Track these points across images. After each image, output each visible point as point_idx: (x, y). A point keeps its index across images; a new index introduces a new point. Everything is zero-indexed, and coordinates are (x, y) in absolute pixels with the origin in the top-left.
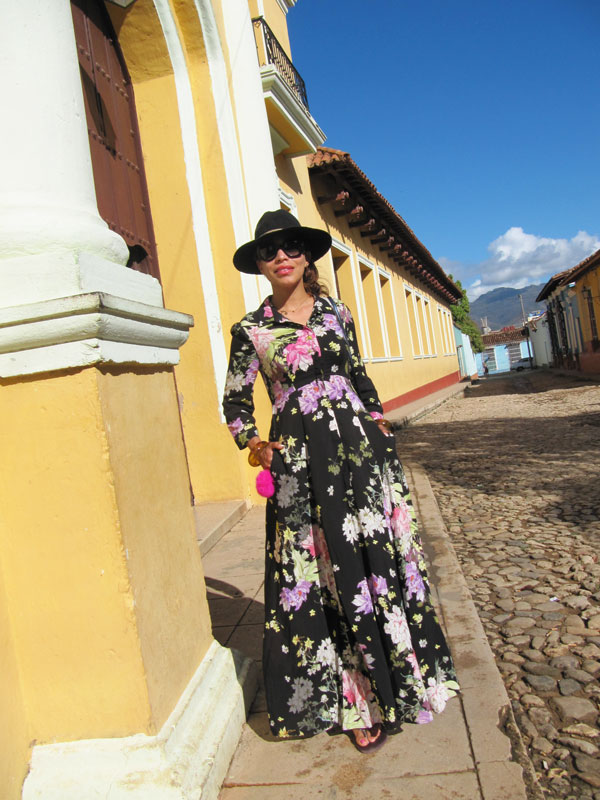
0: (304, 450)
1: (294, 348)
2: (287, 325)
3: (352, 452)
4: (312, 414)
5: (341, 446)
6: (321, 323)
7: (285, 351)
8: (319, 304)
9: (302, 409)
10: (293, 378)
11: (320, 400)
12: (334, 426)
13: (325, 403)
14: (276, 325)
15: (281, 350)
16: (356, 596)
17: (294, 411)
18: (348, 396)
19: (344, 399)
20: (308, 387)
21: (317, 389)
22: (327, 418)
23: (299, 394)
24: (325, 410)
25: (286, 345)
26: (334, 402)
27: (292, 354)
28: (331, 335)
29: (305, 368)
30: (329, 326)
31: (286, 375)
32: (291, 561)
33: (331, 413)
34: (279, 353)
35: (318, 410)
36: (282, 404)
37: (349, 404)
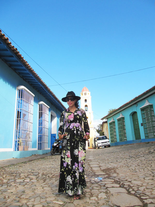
0: (69, 135)
1: (70, 116)
2: (70, 112)
3: (77, 138)
4: (72, 129)
5: (75, 136)
6: (76, 113)
7: (69, 117)
8: (77, 109)
9: (70, 128)
10: (70, 122)
11: (74, 126)
12: (75, 132)
13: (74, 127)
14: (69, 112)
15: (68, 116)
16: (74, 166)
17: (69, 128)
18: (79, 127)
19: (78, 127)
20: (72, 124)
21: (73, 124)
22: (74, 130)
23: (70, 125)
24: (74, 128)
25: (69, 115)
26: (76, 127)
27: (70, 117)
28: (78, 115)
29: (72, 120)
30: (78, 113)
31: (68, 121)
32: (65, 157)
33: (75, 129)
34: (67, 117)
35: (73, 128)
36: (67, 127)
37: (79, 129)
